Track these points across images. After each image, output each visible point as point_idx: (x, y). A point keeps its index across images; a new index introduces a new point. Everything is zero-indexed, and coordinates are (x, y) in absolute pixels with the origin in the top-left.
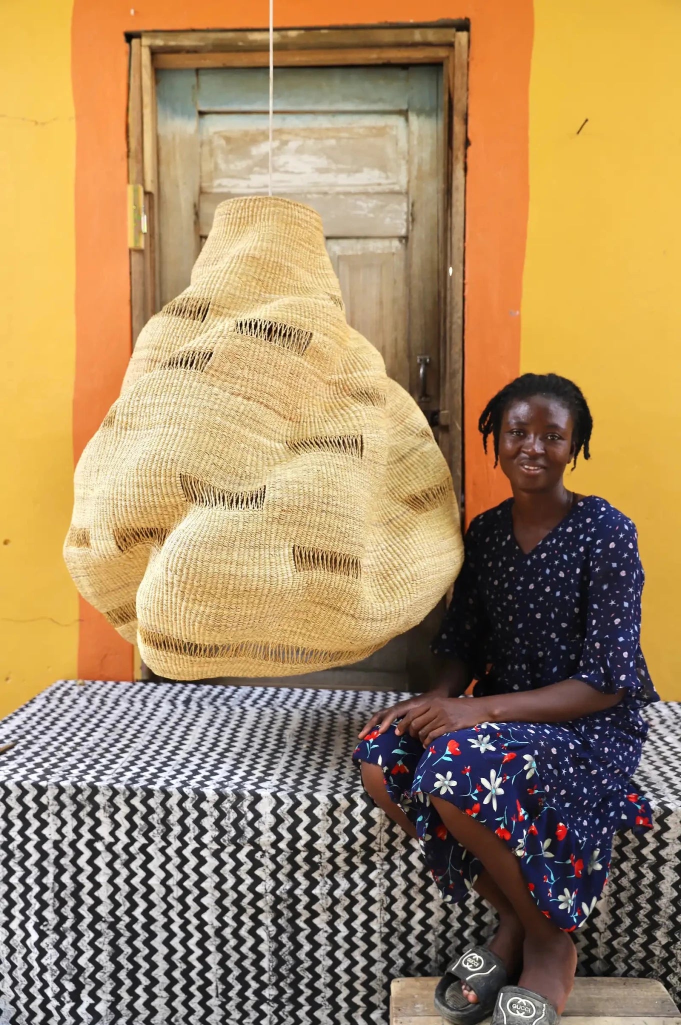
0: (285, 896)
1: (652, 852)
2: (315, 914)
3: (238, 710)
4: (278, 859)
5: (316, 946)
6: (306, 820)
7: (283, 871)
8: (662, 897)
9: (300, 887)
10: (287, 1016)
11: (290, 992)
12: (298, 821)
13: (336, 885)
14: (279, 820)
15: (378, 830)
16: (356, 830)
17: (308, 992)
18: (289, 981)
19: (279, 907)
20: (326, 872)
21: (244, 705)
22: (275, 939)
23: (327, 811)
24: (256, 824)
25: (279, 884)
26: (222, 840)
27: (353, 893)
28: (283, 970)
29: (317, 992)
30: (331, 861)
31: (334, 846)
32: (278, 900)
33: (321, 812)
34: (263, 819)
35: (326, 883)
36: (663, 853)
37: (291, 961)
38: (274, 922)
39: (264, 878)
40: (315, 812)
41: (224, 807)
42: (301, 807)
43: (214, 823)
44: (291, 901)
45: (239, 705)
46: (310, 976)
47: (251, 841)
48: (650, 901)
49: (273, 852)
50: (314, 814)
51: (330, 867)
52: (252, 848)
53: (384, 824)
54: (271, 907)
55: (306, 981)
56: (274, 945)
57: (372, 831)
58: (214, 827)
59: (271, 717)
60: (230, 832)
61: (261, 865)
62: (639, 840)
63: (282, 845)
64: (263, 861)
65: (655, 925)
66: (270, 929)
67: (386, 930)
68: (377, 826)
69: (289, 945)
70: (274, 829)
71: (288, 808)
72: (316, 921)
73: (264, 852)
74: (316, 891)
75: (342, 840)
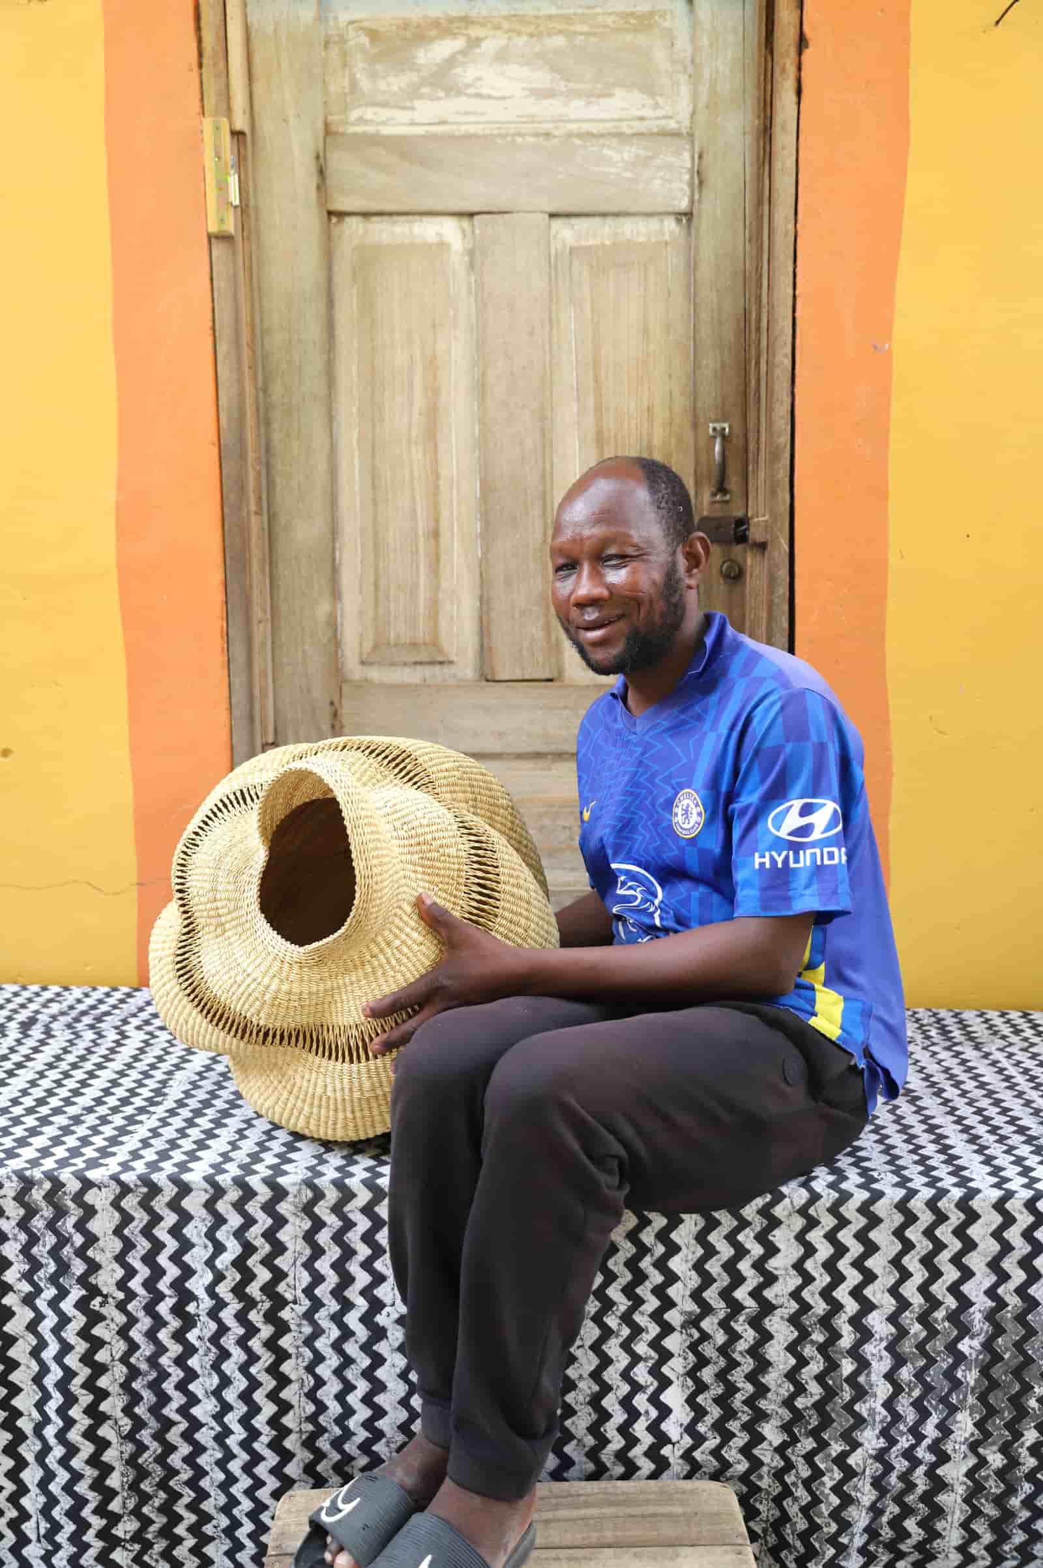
0: (144, 1366)
1: (751, 1294)
2: (193, 1400)
3: (112, 1036)
4: (130, 1307)
5: (199, 1449)
6: (172, 1245)
7: (138, 1326)
8: (770, 1369)
9: (168, 1354)
10: (157, 1561)
11: (160, 1521)
12: (158, 1246)
13: (225, 1355)
14: (129, 1245)
15: (292, 1261)
16: (253, 1262)
17: (190, 1518)
18: (157, 1502)
19: (134, 1385)
20: (208, 1334)
21: (124, 1028)
22: (130, 1437)
23: (205, 1230)
24: (90, 1253)
25: (133, 1347)
26: (35, 1278)
27: (253, 1370)
28: (146, 1486)
29: (205, 1518)
30: (213, 1314)
31: (217, 1289)
32: (134, 1373)
33: (195, 1232)
34: (101, 1243)
35: (209, 1349)
36: (768, 1294)
37: (158, 1472)
38: (128, 1410)
39: (108, 1340)
40: (185, 1231)
41: (35, 1227)
42: (162, 1224)
43: (20, 1251)
44: (154, 1375)
45: (116, 1028)
46: (193, 1495)
47: (83, 1281)
48: (751, 1377)
49: (121, 1295)
50: (184, 1235)
51: (213, 1326)
52: (84, 1292)
53: (300, 1254)
54: (122, 1385)
55: (186, 1500)
56: (129, 1448)
57: (282, 1262)
58: (21, 1257)
59: (164, 1050)
60: (47, 1265)
61: (104, 1318)
62: (729, 1274)
63: (135, 1284)
64: (104, 1311)
65: (761, 1416)
66: (121, 1423)
67: (310, 1427)
68: (288, 1255)
69: (155, 1447)
70: (120, 1259)
71: (141, 1226)
72: (196, 1411)
73: (106, 1296)
74: (193, 1362)
75: (229, 1278)
